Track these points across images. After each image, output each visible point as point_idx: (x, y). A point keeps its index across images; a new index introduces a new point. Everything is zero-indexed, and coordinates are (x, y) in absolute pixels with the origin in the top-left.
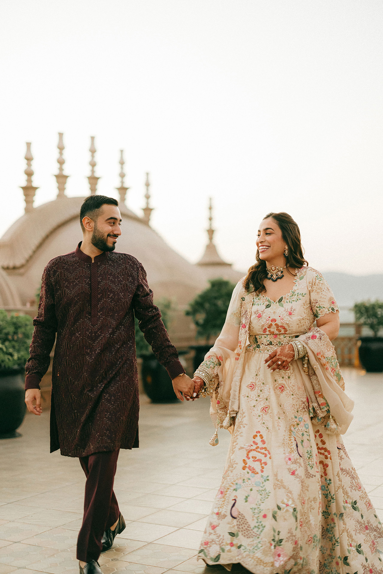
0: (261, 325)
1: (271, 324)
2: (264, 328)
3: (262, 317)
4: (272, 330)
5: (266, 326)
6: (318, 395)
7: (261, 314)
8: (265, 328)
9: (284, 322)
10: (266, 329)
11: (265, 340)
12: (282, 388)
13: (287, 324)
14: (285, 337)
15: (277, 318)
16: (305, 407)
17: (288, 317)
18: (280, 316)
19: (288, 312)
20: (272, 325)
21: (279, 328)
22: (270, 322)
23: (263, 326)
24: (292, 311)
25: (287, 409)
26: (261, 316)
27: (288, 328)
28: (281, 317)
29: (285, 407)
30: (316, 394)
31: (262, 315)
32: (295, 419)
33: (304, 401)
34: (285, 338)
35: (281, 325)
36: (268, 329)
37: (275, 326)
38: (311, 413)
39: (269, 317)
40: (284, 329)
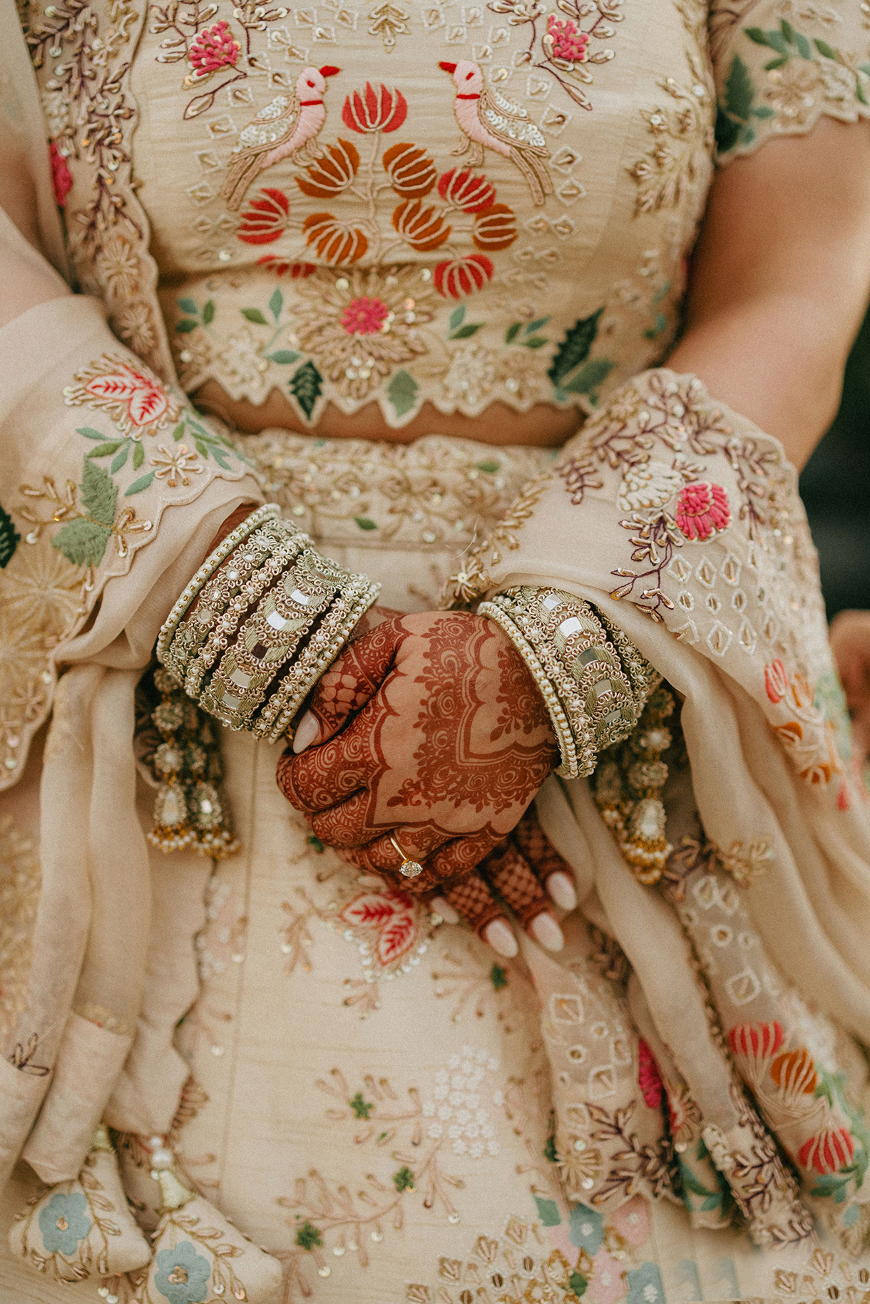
0: (221, 155)
1: (349, 148)
2: (255, 192)
3: (243, 64)
4: (346, 220)
5: (287, 167)
6: (767, 1063)
7: (238, 30)
8: (273, 193)
9: (493, 132)
10: (284, 202)
11: (244, 346)
12: (390, 912)
13: (527, 158)
14: (469, 332)
15: (411, 83)
16: (632, 1160)
17: (547, 83)
18: (449, 68)
19: (541, 24)
20: (355, 162)
21: (428, 201)
22: (336, 130)
23: (251, 162)
24: (587, 24)
25: (454, 1132)
26: (233, 53)
27: (527, 202)
28: (461, 72)
29: (428, 1108)
30: (740, 1058)
31: (239, 42)
32: (544, 1231)
33: (611, 1107)
34: (469, 344)
35: (459, 165)
36: (303, 207)
37: (385, 178)
38: (700, 1191)
39: (328, 71)
40: (479, 211)
